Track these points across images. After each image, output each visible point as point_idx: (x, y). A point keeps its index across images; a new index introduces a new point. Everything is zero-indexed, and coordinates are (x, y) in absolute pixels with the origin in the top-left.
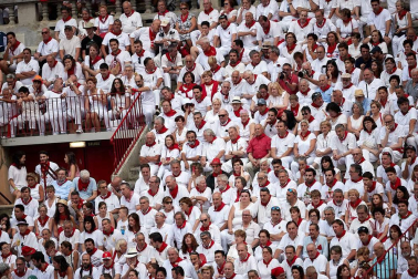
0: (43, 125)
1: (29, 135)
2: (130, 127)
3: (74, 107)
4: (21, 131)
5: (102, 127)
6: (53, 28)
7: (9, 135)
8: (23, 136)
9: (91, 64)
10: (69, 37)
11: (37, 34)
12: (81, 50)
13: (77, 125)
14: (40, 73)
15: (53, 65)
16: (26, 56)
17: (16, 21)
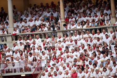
0: (14, 70)
1: (9, 73)
2: (38, 70)
3: (22, 65)
4: (7, 72)
5: (30, 70)
6: (16, 43)
7: (4, 72)
8: (8, 73)
9: (27, 53)
10: (21, 45)
11: (12, 45)
12: (24, 49)
13: (23, 70)
14: (13, 55)
15: (16, 53)
16: (9, 51)
17: (6, 41)
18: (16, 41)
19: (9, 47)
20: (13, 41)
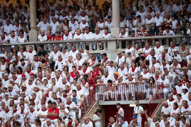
2: (158, 98)
6: (124, 52)
11: (116, 55)
13: (133, 97)
15: (122, 69)
19: (111, 59)
20: (118, 50)
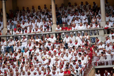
18: (108, 35)
19: (101, 41)
20: (105, 35)
